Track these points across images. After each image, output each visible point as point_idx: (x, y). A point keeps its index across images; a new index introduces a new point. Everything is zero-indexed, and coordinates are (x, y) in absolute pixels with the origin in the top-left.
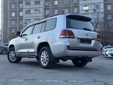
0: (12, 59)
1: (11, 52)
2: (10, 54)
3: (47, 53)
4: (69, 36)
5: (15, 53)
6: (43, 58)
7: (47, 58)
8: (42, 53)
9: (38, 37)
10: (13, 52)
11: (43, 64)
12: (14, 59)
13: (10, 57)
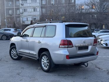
0: (14, 56)
1: (12, 50)
2: (12, 52)
3: (47, 58)
4: (68, 46)
5: (16, 51)
6: (43, 62)
7: (48, 63)
8: (43, 57)
9: (39, 42)
10: (14, 50)
11: (44, 68)
12: (16, 57)
13: (12, 54)
